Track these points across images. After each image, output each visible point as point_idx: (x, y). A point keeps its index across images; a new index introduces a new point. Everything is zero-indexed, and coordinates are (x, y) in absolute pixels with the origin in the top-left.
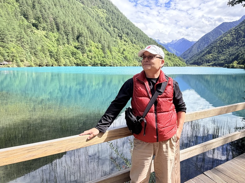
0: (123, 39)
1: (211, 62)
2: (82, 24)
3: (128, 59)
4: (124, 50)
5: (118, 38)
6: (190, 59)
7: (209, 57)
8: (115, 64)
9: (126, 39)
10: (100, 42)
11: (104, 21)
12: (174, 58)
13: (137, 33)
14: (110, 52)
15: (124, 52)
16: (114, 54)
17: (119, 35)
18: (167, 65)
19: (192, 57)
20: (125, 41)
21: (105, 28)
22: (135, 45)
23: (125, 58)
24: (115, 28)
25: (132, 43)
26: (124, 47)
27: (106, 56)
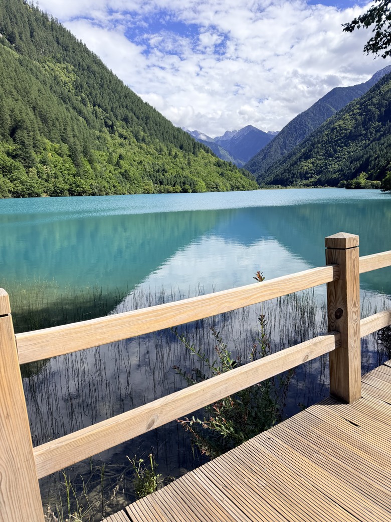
0: (116, 133)
1: (311, 177)
2: (20, 98)
3: (132, 179)
4: (121, 157)
5: (105, 129)
6: (265, 172)
7: (307, 165)
8: (103, 189)
9: (124, 132)
10: (64, 140)
11: (69, 91)
12: (232, 171)
13: (147, 118)
14: (91, 162)
15: (122, 162)
16: (98, 166)
17: (106, 123)
18: (216, 188)
19: (270, 167)
20: (121, 136)
21: (74, 108)
22: (144, 145)
23: (125, 175)
24: (96, 108)
25: (138, 140)
26: (121, 151)
27: (82, 173)
